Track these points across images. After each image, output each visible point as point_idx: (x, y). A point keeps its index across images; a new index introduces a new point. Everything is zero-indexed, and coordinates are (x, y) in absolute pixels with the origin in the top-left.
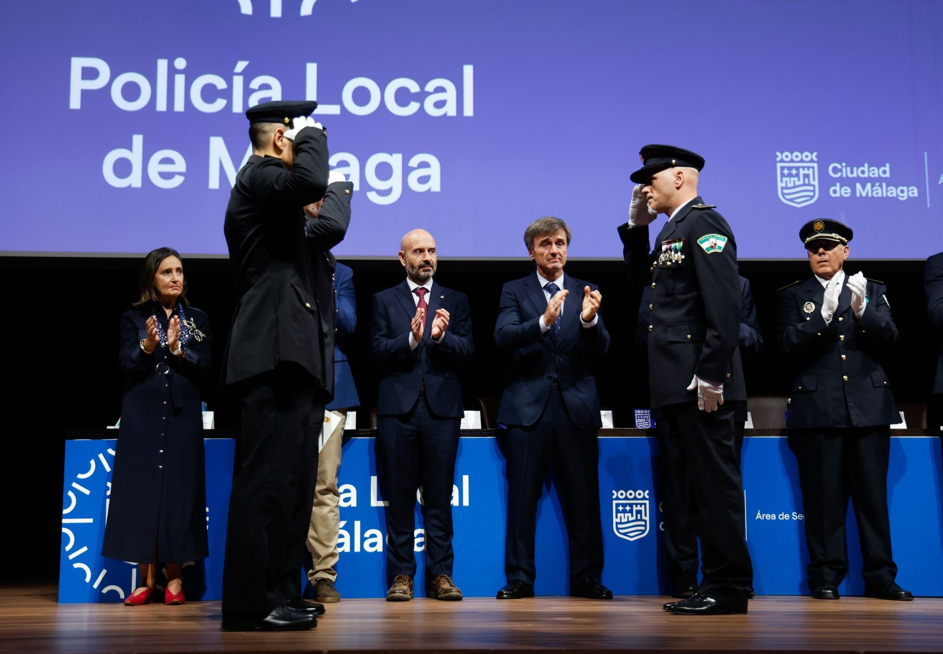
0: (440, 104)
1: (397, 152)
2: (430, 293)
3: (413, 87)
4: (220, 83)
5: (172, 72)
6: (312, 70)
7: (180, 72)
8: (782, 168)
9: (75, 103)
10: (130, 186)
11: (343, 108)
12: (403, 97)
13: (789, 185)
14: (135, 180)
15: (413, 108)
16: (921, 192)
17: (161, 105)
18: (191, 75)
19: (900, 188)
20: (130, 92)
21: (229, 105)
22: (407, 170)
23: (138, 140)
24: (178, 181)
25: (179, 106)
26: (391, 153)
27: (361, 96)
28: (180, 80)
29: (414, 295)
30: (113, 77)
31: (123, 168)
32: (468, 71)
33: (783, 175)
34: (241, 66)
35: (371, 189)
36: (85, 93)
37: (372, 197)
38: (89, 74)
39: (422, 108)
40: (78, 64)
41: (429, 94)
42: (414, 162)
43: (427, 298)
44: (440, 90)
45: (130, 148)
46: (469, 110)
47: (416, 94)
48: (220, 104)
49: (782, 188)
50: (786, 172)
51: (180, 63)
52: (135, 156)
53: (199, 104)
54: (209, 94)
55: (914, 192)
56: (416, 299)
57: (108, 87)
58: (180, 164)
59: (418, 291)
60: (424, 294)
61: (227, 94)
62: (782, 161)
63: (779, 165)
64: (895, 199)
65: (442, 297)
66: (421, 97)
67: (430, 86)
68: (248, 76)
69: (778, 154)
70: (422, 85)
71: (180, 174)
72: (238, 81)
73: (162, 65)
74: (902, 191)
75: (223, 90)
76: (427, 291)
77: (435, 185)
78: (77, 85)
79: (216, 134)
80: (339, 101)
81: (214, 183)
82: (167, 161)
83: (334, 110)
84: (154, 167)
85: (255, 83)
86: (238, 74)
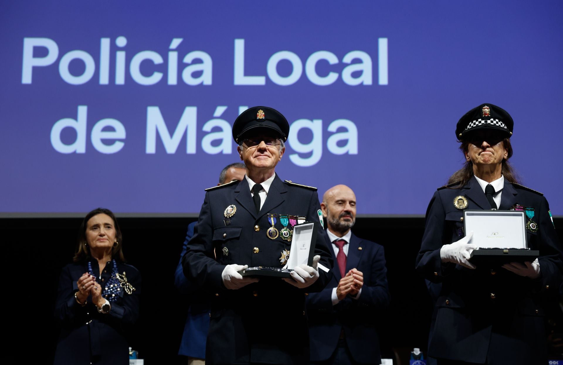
0: (356, 74)
1: (317, 118)
2: (348, 245)
3: (332, 59)
4: (157, 59)
5: (114, 49)
6: (239, 45)
7: (121, 49)
9: (27, 78)
10: (75, 151)
11: (268, 80)
12: (323, 68)
14: (79, 146)
15: (332, 78)
17: (104, 80)
18: (130, 53)
20: (77, 68)
21: (165, 78)
22: (326, 135)
23: (83, 111)
24: (118, 147)
25: (120, 80)
26: (311, 119)
27: (284, 68)
28: (121, 56)
29: (334, 246)
30: (61, 54)
31: (69, 136)
32: (383, 44)
34: (176, 43)
35: (294, 152)
36: (36, 70)
37: (295, 159)
38: (40, 52)
39: (340, 79)
40: (29, 43)
41: (347, 65)
42: (333, 127)
43: (346, 249)
44: (357, 61)
45: (75, 117)
46: (383, 80)
47: (335, 65)
48: (157, 77)
51: (121, 41)
52: (80, 125)
53: (138, 78)
54: (147, 68)
56: (336, 250)
57: (56, 64)
58: (120, 132)
59: (338, 243)
60: (343, 245)
61: (163, 68)
65: (360, 248)
66: (339, 68)
67: (348, 58)
68: (182, 51)
70: (340, 57)
71: (121, 140)
72: (173, 57)
73: (105, 43)
75: (160, 65)
76: (346, 243)
77: (352, 148)
78: (29, 62)
79: (153, 104)
80: (263, 72)
81: (151, 148)
82: (109, 129)
83: (260, 81)
84: (97, 134)
85: (189, 58)
86: (173, 50)
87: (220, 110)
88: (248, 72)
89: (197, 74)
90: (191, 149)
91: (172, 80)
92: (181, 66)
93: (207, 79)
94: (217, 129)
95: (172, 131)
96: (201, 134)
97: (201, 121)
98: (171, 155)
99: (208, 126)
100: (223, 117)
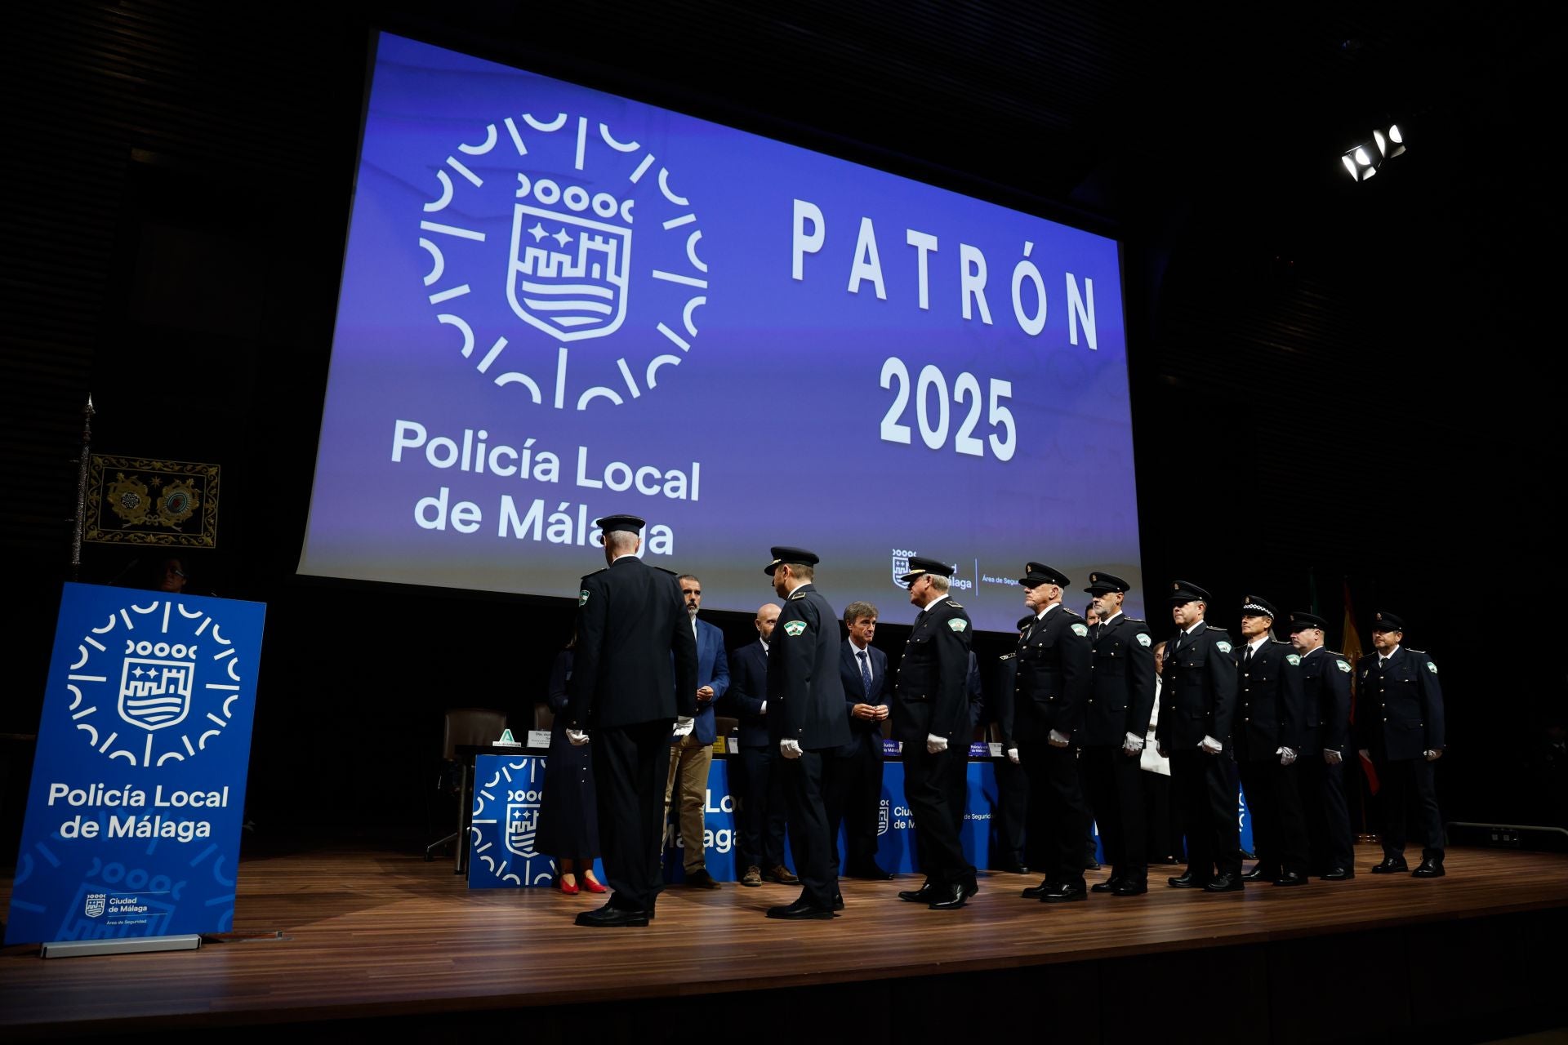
0: (675, 489)
3: (657, 474)
4: (513, 454)
5: (476, 440)
6: (583, 452)
7: (482, 441)
8: (896, 561)
9: (396, 456)
10: (436, 528)
11: (605, 484)
12: (649, 481)
13: (900, 573)
14: (440, 524)
15: (656, 490)
16: (973, 585)
17: (465, 466)
18: (490, 445)
19: (962, 581)
20: (442, 452)
21: (519, 472)
23: (445, 492)
24: (474, 528)
25: (479, 468)
27: (619, 477)
28: (481, 447)
30: (429, 439)
31: (431, 513)
32: (696, 467)
33: (896, 566)
34: (530, 442)
36: (405, 450)
38: (410, 434)
39: (662, 491)
40: (401, 426)
41: (668, 480)
42: (654, 530)
44: (675, 478)
45: (438, 498)
46: (695, 497)
47: (658, 479)
48: (511, 470)
49: (896, 574)
50: (898, 563)
51: (483, 435)
52: (442, 504)
53: (495, 468)
54: (504, 461)
55: (969, 584)
57: (424, 447)
58: (477, 515)
61: (518, 463)
62: (896, 556)
63: (894, 558)
64: (959, 588)
66: (662, 482)
67: (669, 475)
68: (535, 450)
69: (894, 550)
70: (663, 474)
71: (477, 522)
72: (527, 454)
73: (469, 434)
74: (963, 583)
75: (515, 460)
77: (668, 550)
78: (399, 443)
79: (507, 494)
80: (601, 478)
81: (503, 532)
82: (467, 511)
83: (598, 484)
84: (456, 515)
85: (540, 457)
86: (526, 448)
87: (564, 506)
88: (588, 476)
89: (546, 472)
90: (537, 536)
91: (525, 474)
92: (533, 463)
93: (554, 477)
94: (560, 522)
95: (521, 520)
96: (546, 525)
97: (547, 514)
98: (520, 540)
99: (553, 518)
100: (565, 512)
